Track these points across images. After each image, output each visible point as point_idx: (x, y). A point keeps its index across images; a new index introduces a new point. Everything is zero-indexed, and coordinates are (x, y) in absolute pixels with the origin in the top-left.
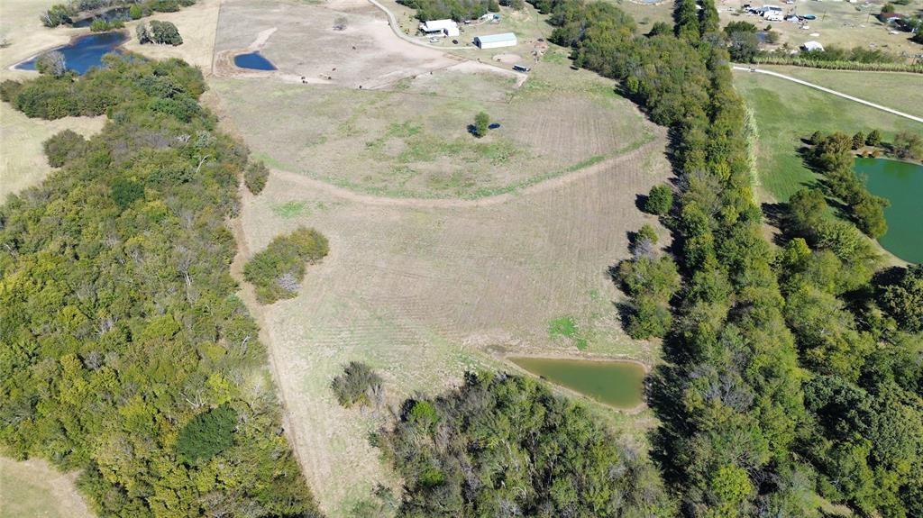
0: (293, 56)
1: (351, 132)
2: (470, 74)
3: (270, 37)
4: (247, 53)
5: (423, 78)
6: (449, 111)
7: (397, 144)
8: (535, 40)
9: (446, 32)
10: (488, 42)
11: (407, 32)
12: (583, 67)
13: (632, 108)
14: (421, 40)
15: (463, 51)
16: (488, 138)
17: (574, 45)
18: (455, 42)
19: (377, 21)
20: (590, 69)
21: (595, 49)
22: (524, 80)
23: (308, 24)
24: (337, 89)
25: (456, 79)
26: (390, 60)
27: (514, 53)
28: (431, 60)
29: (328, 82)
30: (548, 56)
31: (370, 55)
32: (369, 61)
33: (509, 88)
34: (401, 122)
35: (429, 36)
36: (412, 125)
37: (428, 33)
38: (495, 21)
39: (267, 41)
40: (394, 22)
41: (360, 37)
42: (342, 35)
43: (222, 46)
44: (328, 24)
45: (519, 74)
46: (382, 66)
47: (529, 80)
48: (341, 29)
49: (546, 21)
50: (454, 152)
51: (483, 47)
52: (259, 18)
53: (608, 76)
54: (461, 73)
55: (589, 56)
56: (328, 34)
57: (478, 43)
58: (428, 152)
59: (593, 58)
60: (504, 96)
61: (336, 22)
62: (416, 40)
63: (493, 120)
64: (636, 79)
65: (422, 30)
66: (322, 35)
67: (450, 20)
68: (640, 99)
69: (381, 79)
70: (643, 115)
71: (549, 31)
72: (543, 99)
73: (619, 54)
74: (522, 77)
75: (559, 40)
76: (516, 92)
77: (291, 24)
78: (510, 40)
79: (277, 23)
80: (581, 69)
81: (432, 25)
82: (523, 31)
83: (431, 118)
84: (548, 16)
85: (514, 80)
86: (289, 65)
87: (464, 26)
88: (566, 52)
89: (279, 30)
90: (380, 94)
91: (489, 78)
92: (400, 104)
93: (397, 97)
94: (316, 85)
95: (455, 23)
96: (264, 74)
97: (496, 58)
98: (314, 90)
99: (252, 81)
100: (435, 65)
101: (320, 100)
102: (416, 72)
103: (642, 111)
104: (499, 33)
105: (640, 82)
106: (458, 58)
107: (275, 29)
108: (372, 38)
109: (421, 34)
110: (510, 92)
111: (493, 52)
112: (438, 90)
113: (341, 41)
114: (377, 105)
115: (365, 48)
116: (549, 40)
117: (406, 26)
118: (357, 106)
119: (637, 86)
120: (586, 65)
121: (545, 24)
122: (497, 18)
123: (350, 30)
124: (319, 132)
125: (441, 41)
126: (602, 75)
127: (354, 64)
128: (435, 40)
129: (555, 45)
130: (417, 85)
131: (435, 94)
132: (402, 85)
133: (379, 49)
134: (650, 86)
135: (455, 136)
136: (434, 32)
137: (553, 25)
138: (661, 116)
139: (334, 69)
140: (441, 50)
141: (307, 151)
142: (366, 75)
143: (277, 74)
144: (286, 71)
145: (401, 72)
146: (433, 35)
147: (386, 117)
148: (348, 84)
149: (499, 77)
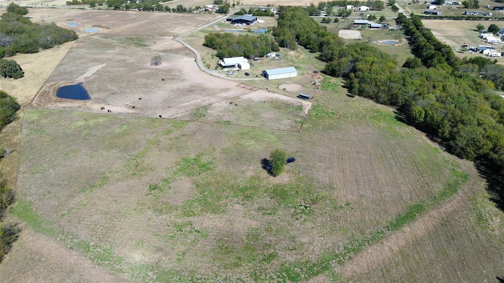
0: (110, 87)
1: (138, 169)
2: (260, 102)
3: (98, 71)
4: (75, 84)
5: (219, 106)
6: (243, 142)
7: (185, 185)
8: (311, 72)
9: (239, 66)
10: (275, 74)
11: (208, 66)
12: (359, 95)
13: (422, 138)
14: (219, 73)
15: (253, 82)
16: (284, 178)
17: (346, 76)
18: (247, 74)
19: (186, 59)
20: (365, 97)
22: (309, 107)
23: (132, 61)
24: (139, 118)
25: (249, 107)
26: (191, 90)
27: (296, 83)
28: (227, 90)
29: (131, 111)
30: (325, 86)
31: (175, 85)
32: (173, 91)
33: (298, 116)
34: (192, 156)
35: (226, 70)
36: (204, 160)
37: (225, 67)
38: (277, 58)
39: (93, 74)
40: (199, 58)
41: (170, 71)
42: (157, 69)
43: (54, 78)
44: (148, 61)
45: (305, 103)
46: (184, 95)
47: (314, 108)
48: (156, 64)
49: (316, 57)
50: (248, 197)
51: (270, 78)
52: (96, 57)
53: (384, 103)
54: (252, 101)
55: (363, 85)
56: (145, 69)
57: (265, 75)
58: (219, 198)
59: (368, 88)
60: (294, 124)
61: (152, 60)
62: (215, 73)
63: (289, 152)
64: (420, 109)
65: (220, 65)
66: (139, 69)
67: (242, 58)
68: (430, 129)
69: (181, 108)
70: (435, 146)
71: (323, 65)
72: (331, 128)
74: (307, 105)
75: (332, 73)
76: (305, 119)
77: (119, 61)
78: (291, 73)
79: (109, 60)
80: (357, 97)
81: (228, 61)
82: (302, 65)
83: (224, 151)
84: (317, 54)
85: (300, 108)
86: (102, 95)
87: (253, 62)
88: (338, 82)
89: (107, 65)
90: (176, 122)
91: (277, 105)
92: (194, 133)
93: (192, 126)
94: (120, 114)
95: (247, 59)
96: (77, 104)
97: (281, 87)
98: (116, 119)
99: (63, 111)
100: (230, 94)
101: (118, 130)
102: (213, 100)
103: (434, 141)
104: (282, 67)
105: (426, 111)
106: (249, 87)
107: (104, 65)
108: (180, 72)
109: (219, 68)
110: (298, 120)
111: (279, 83)
112: (232, 118)
113: (153, 74)
114: (172, 135)
115: (173, 79)
116: (323, 72)
117: (208, 62)
118: (151, 137)
119: (423, 116)
120: (361, 93)
121: (316, 60)
122: (278, 56)
123: (164, 65)
124: (102, 170)
125: (236, 74)
127: (160, 94)
128: (231, 73)
129: (328, 76)
130: (213, 113)
131: (228, 122)
132: (199, 113)
133: (184, 80)
134: (439, 117)
135: (249, 174)
136: (230, 67)
137: (322, 60)
138: (463, 149)
139: (140, 99)
140: (235, 81)
141: (81, 198)
142: (167, 104)
143: (88, 103)
144: (98, 101)
145: (199, 101)
146: (230, 69)
147: (178, 149)
148: (149, 113)
149: (286, 105)
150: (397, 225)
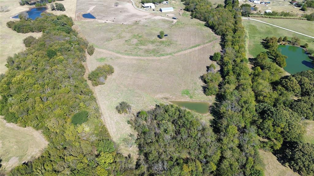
0: (101, 14)
1: (120, 37)
2: (158, 20)
3: (94, 8)
4: (86, 13)
5: (143, 21)
6: (152, 31)
7: (135, 41)
8: (179, 10)
9: (151, 7)
10: (164, 10)
11: (138, 7)
12: (195, 18)
13: (210, 30)
14: (142, 9)
15: (156, 13)
16: (164, 39)
17: (192, 11)
18: (154, 10)
19: (128, 4)
20: (197, 19)
21: (198, 12)
22: (176, 22)
23: (106, 4)
24: (116, 24)
25: (154, 21)
26: (133, 16)
27: (173, 13)
28: (146, 16)
29: (113, 22)
30: (183, 14)
31: (126, 14)
32: (126, 16)
33: (171, 24)
34: (136, 34)
35: (145, 8)
36: (140, 35)
37: (145, 7)
38: (167, 4)
39: (93, 10)
40: (134, 4)
41: (123, 9)
42: (117, 8)
43: (78, 11)
44: (113, 5)
45: (174, 20)
46: (130, 17)
47: (177, 22)
48: (117, 6)
49: (183, 4)
50: (153, 43)
51: (163, 11)
52: (91, 2)
53: (202, 21)
54: (155, 20)
55: (196, 14)
56: (113, 8)
57: (161, 10)
58: (145, 43)
60: (169, 26)
61: (115, 4)
62: (141, 9)
63: (165, 33)
64: (211, 21)
65: (143, 6)
66: (110, 8)
67: (152, 3)
68: (212, 27)
69: (130, 21)
70: (213, 32)
71: (184, 7)
72: (181, 28)
73: (206, 14)
74: (175, 21)
75: (187, 10)
76: (173, 25)
77: (100, 4)
78: (171, 9)
79: (96, 4)
80: (194, 19)
81: (146, 5)
82: (176, 7)
83: (146, 33)
84: (184, 2)
85: (172, 22)
86: (100, 17)
87: (156, 5)
88: (189, 13)
89: (96, 6)
90: (129, 26)
91: (164, 21)
92: (136, 29)
93: (135, 27)
94: (109, 23)
95: (153, 4)
96: (92, 20)
97: (167, 15)
98: (108, 25)
99: (88, 22)
100: (147, 17)
101: (110, 28)
102: (141, 19)
103: (213, 31)
104: (168, 7)
105: (212, 22)
106: (154, 15)
107: (95, 6)
108: (127, 9)
109: (143, 8)
110: (171, 25)
111: (166, 13)
112: (148, 25)
113: (116, 10)
114: (128, 29)
115: (125, 12)
116: (184, 10)
117: (137, 5)
118: (122, 29)
119: (211, 23)
120: (195, 17)
121: (183, 5)
122: (167, 3)
123: (119, 6)
124: (110, 37)
125: (149, 10)
126: (201, 20)
127: (121, 17)
128: (147, 9)
129: (186, 11)
130: (141, 23)
131: (147, 26)
132: (136, 23)
133: (129, 12)
134: (215, 23)
135: (153, 38)
136: (147, 7)
137: (186, 5)
138: (218, 32)
139: (115, 18)
140: (149, 13)
141: (106, 43)
142: (125, 20)
143: (96, 20)
144: (99, 19)
145: (136, 19)
146: (147, 8)
147: (131, 33)
148: (119, 23)
149: (168, 21)
150: (190, 48)
